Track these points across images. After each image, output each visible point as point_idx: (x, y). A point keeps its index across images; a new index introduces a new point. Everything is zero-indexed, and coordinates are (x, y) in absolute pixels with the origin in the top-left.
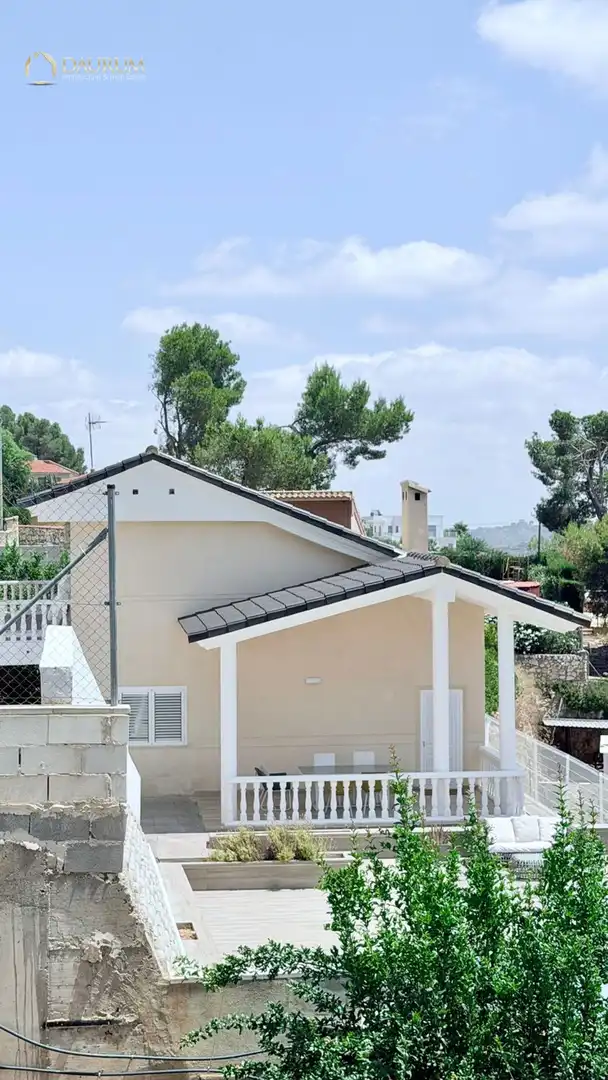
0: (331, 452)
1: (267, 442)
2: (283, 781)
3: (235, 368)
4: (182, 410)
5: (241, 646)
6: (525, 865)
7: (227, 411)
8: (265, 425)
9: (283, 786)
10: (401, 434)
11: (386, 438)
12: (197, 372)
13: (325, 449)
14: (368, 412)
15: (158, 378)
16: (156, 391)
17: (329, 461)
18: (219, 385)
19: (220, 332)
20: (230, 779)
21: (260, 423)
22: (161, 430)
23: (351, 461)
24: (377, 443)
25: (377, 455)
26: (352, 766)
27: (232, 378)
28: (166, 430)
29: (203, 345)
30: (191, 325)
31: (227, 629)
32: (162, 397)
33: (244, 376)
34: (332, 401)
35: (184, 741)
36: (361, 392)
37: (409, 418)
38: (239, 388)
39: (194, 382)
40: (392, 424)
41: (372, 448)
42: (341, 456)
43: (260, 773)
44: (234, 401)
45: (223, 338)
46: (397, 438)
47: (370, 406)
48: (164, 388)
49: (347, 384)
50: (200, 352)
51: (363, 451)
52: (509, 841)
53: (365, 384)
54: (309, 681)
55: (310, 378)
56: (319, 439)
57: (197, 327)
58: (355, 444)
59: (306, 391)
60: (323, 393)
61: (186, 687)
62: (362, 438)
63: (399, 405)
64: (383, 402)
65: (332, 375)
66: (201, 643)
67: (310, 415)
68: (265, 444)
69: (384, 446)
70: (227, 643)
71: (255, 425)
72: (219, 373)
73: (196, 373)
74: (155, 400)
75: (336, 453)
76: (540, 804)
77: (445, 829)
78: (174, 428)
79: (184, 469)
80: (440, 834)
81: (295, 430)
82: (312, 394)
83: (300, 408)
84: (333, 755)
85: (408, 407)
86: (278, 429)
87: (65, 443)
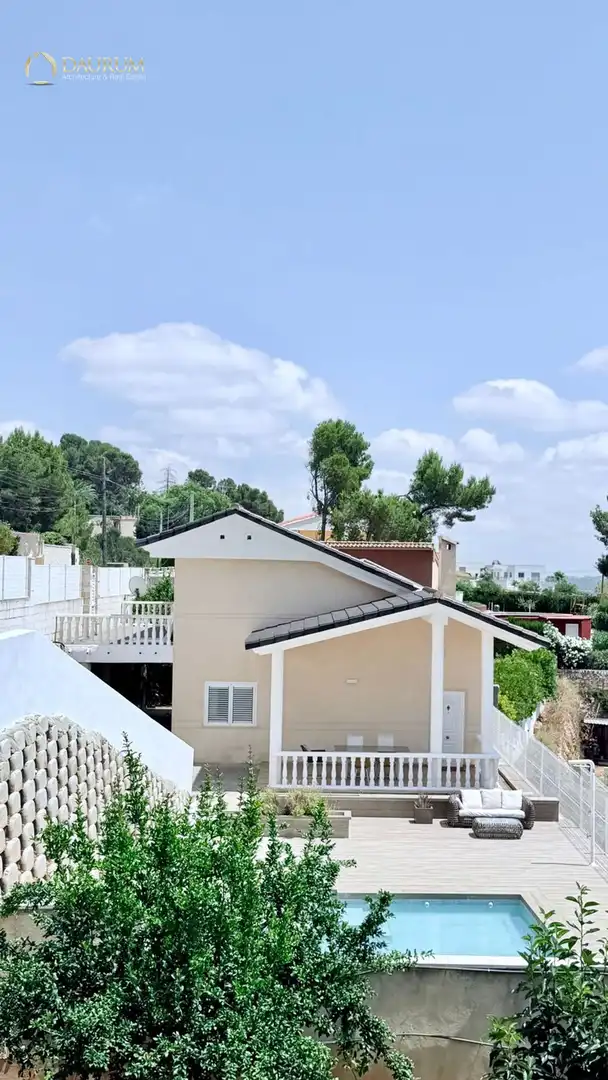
0: (435, 516)
1: (385, 507)
2: (325, 756)
3: (367, 452)
4: (326, 483)
5: (287, 652)
6: (483, 826)
7: (360, 484)
8: (384, 494)
9: (315, 760)
10: (486, 504)
11: (476, 506)
12: (338, 455)
13: (430, 513)
14: (461, 486)
15: (311, 459)
16: (309, 468)
17: (433, 522)
18: (355, 465)
19: (356, 427)
20: (276, 753)
21: (380, 492)
22: (312, 497)
23: (449, 523)
24: (469, 510)
25: (470, 519)
26: (377, 747)
27: (364, 459)
28: (316, 497)
29: (343, 435)
30: (335, 420)
31: (274, 640)
32: (314, 472)
33: (373, 459)
34: (436, 478)
35: (254, 723)
36: (456, 472)
37: (493, 492)
38: (369, 467)
39: (337, 462)
40: (479, 497)
41: (465, 513)
42: (442, 519)
43: (304, 750)
44: (364, 477)
45: (358, 430)
46: (484, 507)
47: (464, 482)
48: (315, 466)
49: (446, 465)
50: (341, 441)
51: (458, 515)
52: (477, 807)
53: (459, 466)
54: (349, 681)
55: (420, 461)
56: (426, 505)
57: (339, 423)
58: (451, 510)
59: (416, 470)
60: (429, 471)
61: (256, 683)
62: (457, 506)
63: (485, 482)
64: (473, 480)
65: (436, 459)
66: (256, 650)
67: (420, 487)
68: (383, 508)
69: (474, 512)
70: (276, 650)
71: (377, 494)
72: (354, 456)
73: (336, 456)
74: (308, 474)
75: (439, 516)
76: (526, 780)
77: (430, 797)
78: (321, 495)
79: (258, 521)
80: (424, 800)
81: (409, 498)
82: (421, 473)
83: (412, 483)
84: (361, 738)
85: (492, 483)
86: (397, 498)
87: (271, 506)
